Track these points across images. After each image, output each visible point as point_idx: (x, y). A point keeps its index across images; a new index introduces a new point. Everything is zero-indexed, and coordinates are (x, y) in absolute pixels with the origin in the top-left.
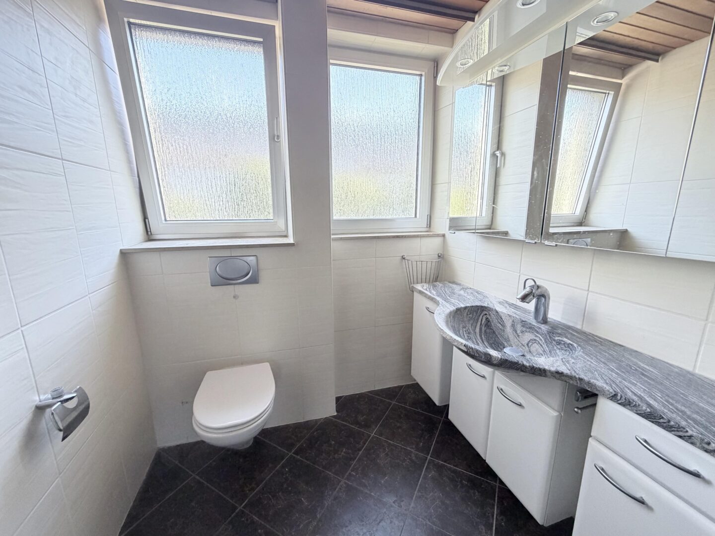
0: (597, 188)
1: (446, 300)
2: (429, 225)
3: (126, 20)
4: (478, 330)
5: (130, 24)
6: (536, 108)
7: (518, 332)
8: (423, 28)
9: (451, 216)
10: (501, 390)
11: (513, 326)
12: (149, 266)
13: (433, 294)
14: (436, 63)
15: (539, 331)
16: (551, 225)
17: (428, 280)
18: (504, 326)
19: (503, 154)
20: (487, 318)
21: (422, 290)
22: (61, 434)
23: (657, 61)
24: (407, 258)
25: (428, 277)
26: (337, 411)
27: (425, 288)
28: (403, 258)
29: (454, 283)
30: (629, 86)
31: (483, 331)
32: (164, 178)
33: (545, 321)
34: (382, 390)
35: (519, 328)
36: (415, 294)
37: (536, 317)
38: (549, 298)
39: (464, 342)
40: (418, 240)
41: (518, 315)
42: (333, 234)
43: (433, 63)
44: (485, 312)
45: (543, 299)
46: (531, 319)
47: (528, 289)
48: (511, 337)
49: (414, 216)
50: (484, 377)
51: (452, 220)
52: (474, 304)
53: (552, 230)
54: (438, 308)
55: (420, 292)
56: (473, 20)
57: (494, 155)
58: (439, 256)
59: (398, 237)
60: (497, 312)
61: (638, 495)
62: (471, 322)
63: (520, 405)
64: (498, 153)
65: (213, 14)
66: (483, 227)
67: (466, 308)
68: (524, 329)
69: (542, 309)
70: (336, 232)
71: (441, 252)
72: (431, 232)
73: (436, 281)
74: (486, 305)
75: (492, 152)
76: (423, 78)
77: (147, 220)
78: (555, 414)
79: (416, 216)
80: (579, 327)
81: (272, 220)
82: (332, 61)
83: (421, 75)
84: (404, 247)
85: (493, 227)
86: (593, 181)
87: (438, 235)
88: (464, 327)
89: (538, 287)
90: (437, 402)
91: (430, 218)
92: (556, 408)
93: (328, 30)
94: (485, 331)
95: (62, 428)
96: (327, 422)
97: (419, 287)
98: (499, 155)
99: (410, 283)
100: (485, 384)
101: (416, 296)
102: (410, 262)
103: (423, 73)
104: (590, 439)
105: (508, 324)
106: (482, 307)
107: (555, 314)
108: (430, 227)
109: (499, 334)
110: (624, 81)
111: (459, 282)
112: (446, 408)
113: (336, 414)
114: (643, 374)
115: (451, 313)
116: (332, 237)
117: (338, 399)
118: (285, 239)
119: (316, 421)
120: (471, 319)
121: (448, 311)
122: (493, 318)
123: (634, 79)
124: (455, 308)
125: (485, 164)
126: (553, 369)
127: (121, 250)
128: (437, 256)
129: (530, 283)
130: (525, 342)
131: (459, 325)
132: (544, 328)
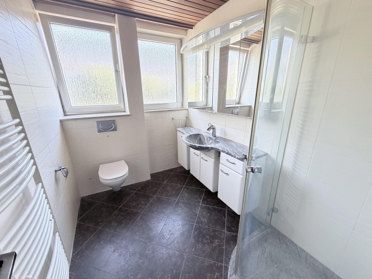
0: (243, 90)
1: (187, 133)
2: (182, 105)
3: (49, 22)
4: (197, 141)
5: (50, 23)
6: (219, 60)
7: (208, 140)
8: (175, 28)
9: (189, 101)
10: (202, 158)
11: (207, 139)
12: (71, 126)
13: (183, 131)
14: (181, 40)
15: (213, 139)
16: (226, 104)
17: (182, 127)
18: (205, 139)
19: (209, 77)
20: (200, 138)
21: (180, 130)
22: (65, 178)
23: (258, 44)
24: (174, 119)
25: (182, 126)
26: (151, 178)
27: (181, 129)
28: (173, 119)
29: (191, 127)
30: (251, 51)
31: (198, 142)
32: (69, 88)
33: (215, 136)
34: (168, 170)
35: (208, 139)
36: (178, 132)
37: (213, 135)
38: (216, 129)
39: (189, 143)
40: (178, 112)
41: (208, 135)
42: (145, 110)
43: (180, 40)
44: (199, 136)
45: (214, 129)
46: (211, 136)
47: (209, 126)
48: (206, 142)
49: (176, 102)
50: (198, 155)
51: (189, 103)
52: (196, 133)
53: (227, 106)
54: (184, 135)
55: (179, 131)
56: (192, 28)
57: (206, 77)
58: (186, 117)
59: (170, 110)
60: (203, 135)
61: (227, 173)
62: (195, 139)
63: (207, 161)
64: (207, 76)
65: (87, 21)
66: (204, 105)
67: (193, 135)
68: (210, 139)
69: (214, 133)
70: (146, 109)
71: (187, 116)
72: (183, 108)
73: (186, 127)
74: (200, 133)
75: (205, 76)
76: (176, 46)
77: (64, 107)
78: (214, 160)
79: (177, 102)
80: (224, 137)
81: (118, 105)
82: (138, 39)
83: (175, 45)
84: (172, 115)
85: (207, 105)
86: (241, 87)
87: (185, 109)
88: (192, 141)
89: (212, 126)
90: (187, 169)
91: (183, 102)
92: (213, 158)
93: (137, 28)
94: (199, 142)
95: (65, 176)
96: (148, 182)
97: (179, 129)
98: (207, 77)
99: (176, 128)
100: (199, 157)
101: (178, 133)
102: (175, 120)
103: (176, 44)
104: (220, 164)
105: (206, 139)
106: (198, 134)
107: (218, 134)
108: (183, 106)
109: (204, 142)
110: (249, 49)
111: (193, 127)
112: (189, 170)
113: (151, 179)
114: (232, 146)
115: (188, 136)
116: (145, 111)
117: (151, 174)
118: (125, 113)
119: (143, 182)
120: (194, 138)
121: (187, 136)
122: (202, 137)
123: (252, 49)
124: (189, 135)
125: (203, 80)
126: (210, 147)
127: (60, 120)
128: (185, 117)
129: (210, 125)
130: (210, 143)
131: (191, 140)
132: (214, 138)
